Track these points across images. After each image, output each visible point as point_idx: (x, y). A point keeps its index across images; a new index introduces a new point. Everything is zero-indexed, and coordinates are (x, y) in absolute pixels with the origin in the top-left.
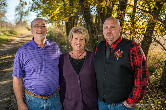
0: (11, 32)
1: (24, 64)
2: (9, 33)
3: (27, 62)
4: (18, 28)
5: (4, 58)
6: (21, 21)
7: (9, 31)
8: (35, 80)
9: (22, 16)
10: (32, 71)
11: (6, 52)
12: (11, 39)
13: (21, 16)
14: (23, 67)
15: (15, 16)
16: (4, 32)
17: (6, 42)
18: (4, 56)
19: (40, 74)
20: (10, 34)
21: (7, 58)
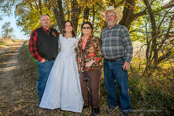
4: (6, 40)
6: (7, 36)
15: (2, 32)
20: (1, 44)
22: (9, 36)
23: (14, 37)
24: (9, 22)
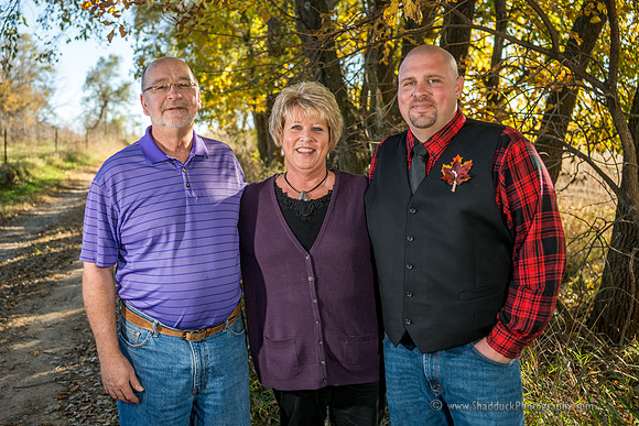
0: (70, 158)
1: (120, 217)
2: (64, 160)
3: (132, 210)
4: (93, 143)
5: (47, 239)
6: (103, 119)
7: (64, 152)
8: (157, 272)
9: (106, 102)
10: (149, 242)
11: (57, 221)
12: (69, 180)
13: (103, 103)
14: (115, 228)
15: (82, 104)
16: (47, 158)
17: (55, 189)
18: (50, 235)
19: (175, 254)
20: (69, 165)
21: (59, 240)
22: (114, 121)
23: (137, 124)
24: (117, 54)
